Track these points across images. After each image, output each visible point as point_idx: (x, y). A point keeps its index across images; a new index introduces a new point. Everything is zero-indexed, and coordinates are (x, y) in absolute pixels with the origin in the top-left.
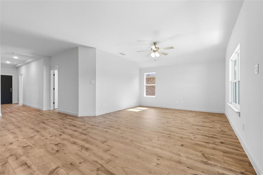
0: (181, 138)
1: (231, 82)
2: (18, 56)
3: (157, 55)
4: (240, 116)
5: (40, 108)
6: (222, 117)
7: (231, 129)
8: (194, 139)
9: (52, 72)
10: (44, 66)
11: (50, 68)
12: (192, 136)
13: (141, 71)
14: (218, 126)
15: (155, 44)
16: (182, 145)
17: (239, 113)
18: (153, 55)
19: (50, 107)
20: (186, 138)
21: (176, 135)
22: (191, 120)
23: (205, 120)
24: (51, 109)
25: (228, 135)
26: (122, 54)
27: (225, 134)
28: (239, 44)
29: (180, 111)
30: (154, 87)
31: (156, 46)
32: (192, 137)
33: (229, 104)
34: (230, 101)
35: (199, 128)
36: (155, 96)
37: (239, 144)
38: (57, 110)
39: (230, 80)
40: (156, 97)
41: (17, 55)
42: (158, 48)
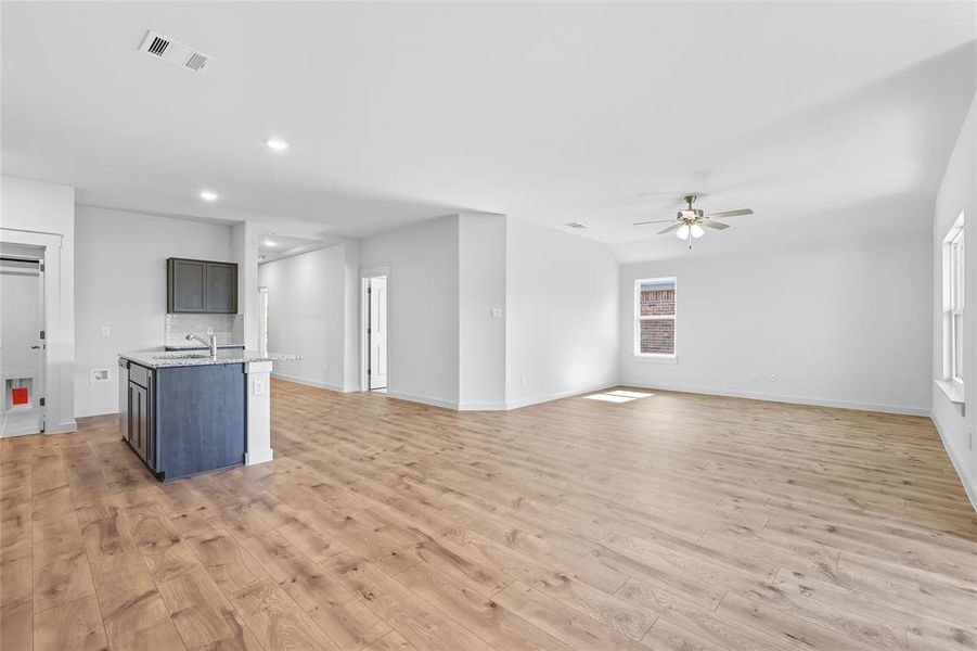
0: (786, 468)
1: (950, 313)
2: (276, 241)
3: (697, 231)
4: (963, 414)
5: (333, 385)
6: (922, 426)
7: (944, 457)
8: (822, 471)
9: (365, 282)
10: (347, 268)
11: (361, 271)
12: (816, 466)
13: (626, 273)
14: (902, 447)
15: (689, 199)
16: (791, 482)
17: (963, 405)
18: (683, 232)
19: (360, 384)
20: (798, 469)
21: (768, 461)
22: (811, 430)
23: (858, 432)
24: (363, 390)
25: (929, 469)
26: (575, 225)
27: (923, 468)
28: (962, 214)
29: (764, 406)
30: (669, 325)
31: (694, 206)
32: (819, 469)
33: (943, 386)
34: (946, 374)
35: (836, 449)
36: (673, 356)
37: (959, 489)
38: (385, 391)
39: (946, 306)
40: (678, 358)
41: (273, 237)
42: (701, 213)
